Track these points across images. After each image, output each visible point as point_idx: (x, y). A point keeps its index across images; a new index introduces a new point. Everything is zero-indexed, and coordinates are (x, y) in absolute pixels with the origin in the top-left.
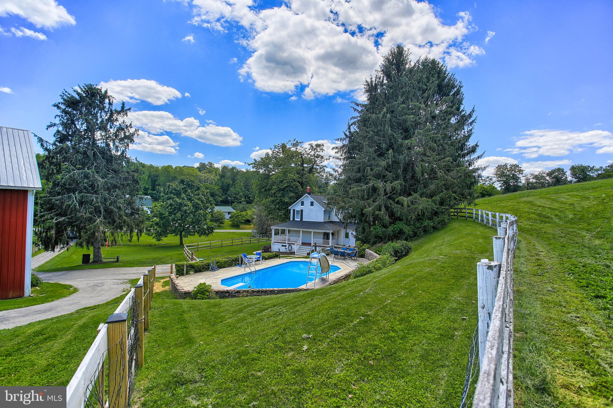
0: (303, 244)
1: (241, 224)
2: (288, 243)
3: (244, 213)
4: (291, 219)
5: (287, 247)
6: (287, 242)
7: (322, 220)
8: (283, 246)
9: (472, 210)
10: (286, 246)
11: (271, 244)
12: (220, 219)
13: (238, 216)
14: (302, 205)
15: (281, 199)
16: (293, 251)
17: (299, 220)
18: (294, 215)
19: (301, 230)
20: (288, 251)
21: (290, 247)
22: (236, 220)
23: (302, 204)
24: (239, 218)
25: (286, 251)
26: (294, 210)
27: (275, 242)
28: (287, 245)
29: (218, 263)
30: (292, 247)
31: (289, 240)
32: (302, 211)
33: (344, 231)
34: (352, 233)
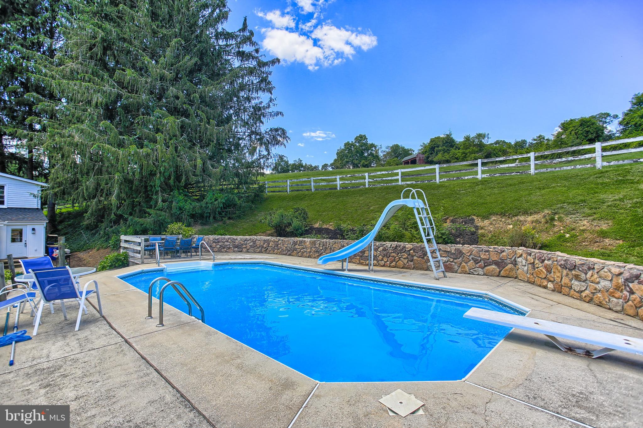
33: (8, 225)
34: (34, 229)
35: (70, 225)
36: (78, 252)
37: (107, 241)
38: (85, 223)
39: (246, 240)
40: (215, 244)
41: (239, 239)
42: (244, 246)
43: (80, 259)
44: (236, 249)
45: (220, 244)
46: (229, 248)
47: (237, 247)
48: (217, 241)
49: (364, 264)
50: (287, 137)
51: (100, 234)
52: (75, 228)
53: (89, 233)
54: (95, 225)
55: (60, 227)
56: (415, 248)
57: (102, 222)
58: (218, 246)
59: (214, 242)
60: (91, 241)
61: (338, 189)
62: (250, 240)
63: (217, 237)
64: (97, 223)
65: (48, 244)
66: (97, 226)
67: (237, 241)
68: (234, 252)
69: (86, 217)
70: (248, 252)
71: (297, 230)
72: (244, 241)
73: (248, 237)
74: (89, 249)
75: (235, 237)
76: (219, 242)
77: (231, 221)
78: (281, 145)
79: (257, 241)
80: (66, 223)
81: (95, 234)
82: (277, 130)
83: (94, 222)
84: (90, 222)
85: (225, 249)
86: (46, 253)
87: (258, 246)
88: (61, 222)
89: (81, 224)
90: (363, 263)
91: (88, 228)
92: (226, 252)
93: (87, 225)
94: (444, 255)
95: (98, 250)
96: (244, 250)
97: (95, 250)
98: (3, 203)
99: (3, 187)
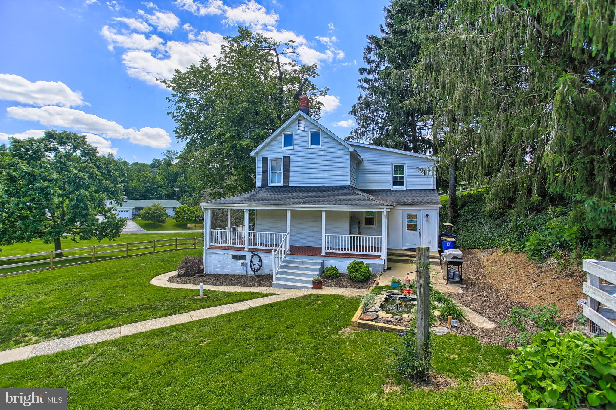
0: (296, 250)
1: (188, 222)
2: (250, 250)
4: (259, 184)
5: (248, 260)
6: (246, 247)
7: (347, 182)
8: (235, 257)
10: (243, 258)
11: (202, 253)
12: (157, 216)
13: (185, 211)
14: (285, 145)
16: (265, 271)
17: (281, 184)
18: (265, 172)
19: (288, 209)
20: (250, 273)
21: (256, 260)
22: (182, 216)
23: (288, 140)
24: (186, 214)
25: (243, 272)
26: (265, 160)
27: (212, 248)
28: (248, 255)
30: (260, 261)
31: (252, 241)
32: (287, 159)
33: (403, 210)
34: (427, 216)
35: (471, 211)
36: (478, 250)
37: (519, 240)
38: (487, 209)
43: (479, 263)
51: (507, 226)
52: (477, 214)
53: (493, 223)
54: (502, 213)
55: (461, 213)
57: (511, 208)
60: (495, 235)
64: (503, 209)
65: (442, 235)
66: (503, 214)
69: (488, 201)
74: (492, 248)
80: (468, 208)
81: (500, 226)
83: (499, 208)
84: (494, 207)
86: (439, 247)
88: (463, 206)
89: (482, 210)
91: (491, 215)
93: (490, 211)
95: (505, 252)
97: (500, 252)
98: (402, 184)
99: (402, 167)
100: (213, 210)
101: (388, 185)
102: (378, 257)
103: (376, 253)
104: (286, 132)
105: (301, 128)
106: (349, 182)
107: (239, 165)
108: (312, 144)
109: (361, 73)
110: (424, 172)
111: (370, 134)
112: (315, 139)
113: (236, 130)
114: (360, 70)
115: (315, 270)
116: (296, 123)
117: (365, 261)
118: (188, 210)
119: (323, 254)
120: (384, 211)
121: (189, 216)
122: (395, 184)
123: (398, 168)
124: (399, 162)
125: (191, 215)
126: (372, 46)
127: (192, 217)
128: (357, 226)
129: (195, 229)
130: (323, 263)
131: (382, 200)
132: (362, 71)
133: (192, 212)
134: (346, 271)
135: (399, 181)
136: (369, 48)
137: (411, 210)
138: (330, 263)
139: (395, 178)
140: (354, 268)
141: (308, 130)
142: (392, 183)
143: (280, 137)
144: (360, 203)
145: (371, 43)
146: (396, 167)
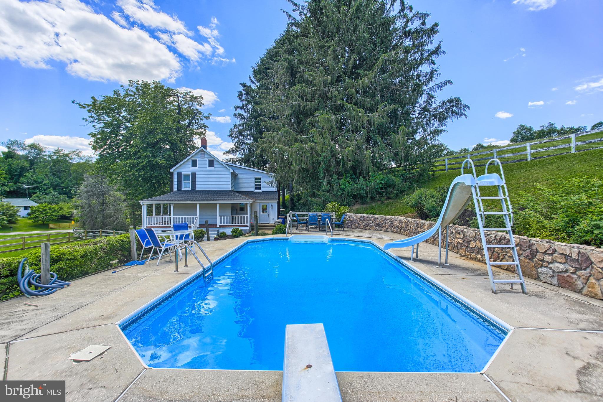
0: (201, 226)
1: (50, 222)
3: (56, 207)
4: (175, 188)
7: (229, 188)
9: (444, 160)
13: (45, 210)
14: (193, 166)
15: (149, 161)
17: (190, 189)
18: (179, 181)
19: (198, 203)
22: (41, 216)
23: (194, 163)
24: (47, 213)
26: (179, 174)
27: (148, 228)
29: (54, 261)
31: (175, 222)
32: (194, 175)
33: (260, 203)
34: (272, 205)
39: (385, 220)
40: (361, 222)
41: (379, 219)
42: (384, 225)
44: (377, 228)
45: (365, 222)
46: (372, 226)
47: (377, 225)
48: (363, 219)
49: (469, 257)
50: (465, 106)
56: (522, 244)
58: (364, 224)
59: (360, 220)
61: (529, 159)
62: (388, 219)
63: (363, 215)
67: (377, 220)
68: (375, 230)
70: (386, 231)
71: (431, 211)
72: (384, 221)
73: (387, 217)
75: (376, 216)
76: (364, 220)
77: (390, 201)
78: (461, 115)
79: (394, 221)
82: (450, 101)
85: (369, 227)
87: (396, 226)
90: (468, 255)
92: (369, 229)
94: (559, 261)
96: (384, 229)
98: (259, 188)
99: (260, 179)
100: (147, 204)
101: (252, 189)
102: (246, 226)
103: (245, 224)
104: (193, 159)
105: (202, 157)
106: (231, 188)
107: (153, 174)
108: (209, 166)
109: (236, 110)
110: (268, 184)
111: (242, 151)
112: (211, 163)
113: (151, 151)
114: (235, 107)
115: (214, 234)
116: (200, 154)
117: (240, 228)
118: (50, 209)
119: (218, 226)
120: (249, 202)
121: (52, 215)
122: (256, 188)
123: (258, 180)
124: (258, 176)
125: (54, 214)
126: (244, 92)
127: (55, 216)
128: (235, 211)
129: (60, 229)
130: (218, 230)
131: (249, 197)
132: (236, 108)
133: (55, 210)
134: (231, 234)
135: (258, 187)
136: (241, 92)
137: (264, 202)
138: (221, 230)
139: (256, 185)
140: (234, 232)
141: (206, 159)
142: (254, 188)
143: (189, 161)
144: (237, 200)
145: (243, 90)
146: (256, 179)
